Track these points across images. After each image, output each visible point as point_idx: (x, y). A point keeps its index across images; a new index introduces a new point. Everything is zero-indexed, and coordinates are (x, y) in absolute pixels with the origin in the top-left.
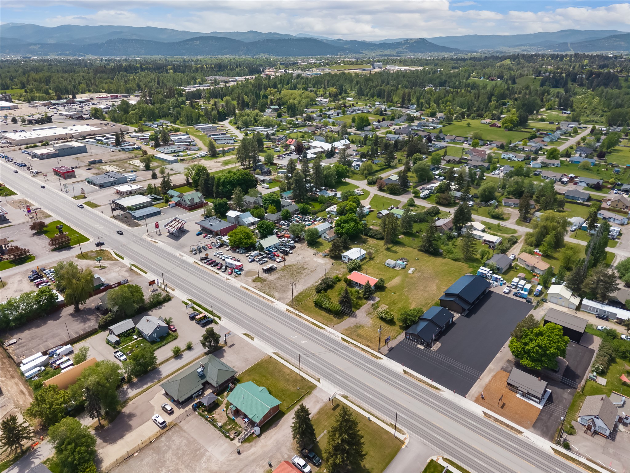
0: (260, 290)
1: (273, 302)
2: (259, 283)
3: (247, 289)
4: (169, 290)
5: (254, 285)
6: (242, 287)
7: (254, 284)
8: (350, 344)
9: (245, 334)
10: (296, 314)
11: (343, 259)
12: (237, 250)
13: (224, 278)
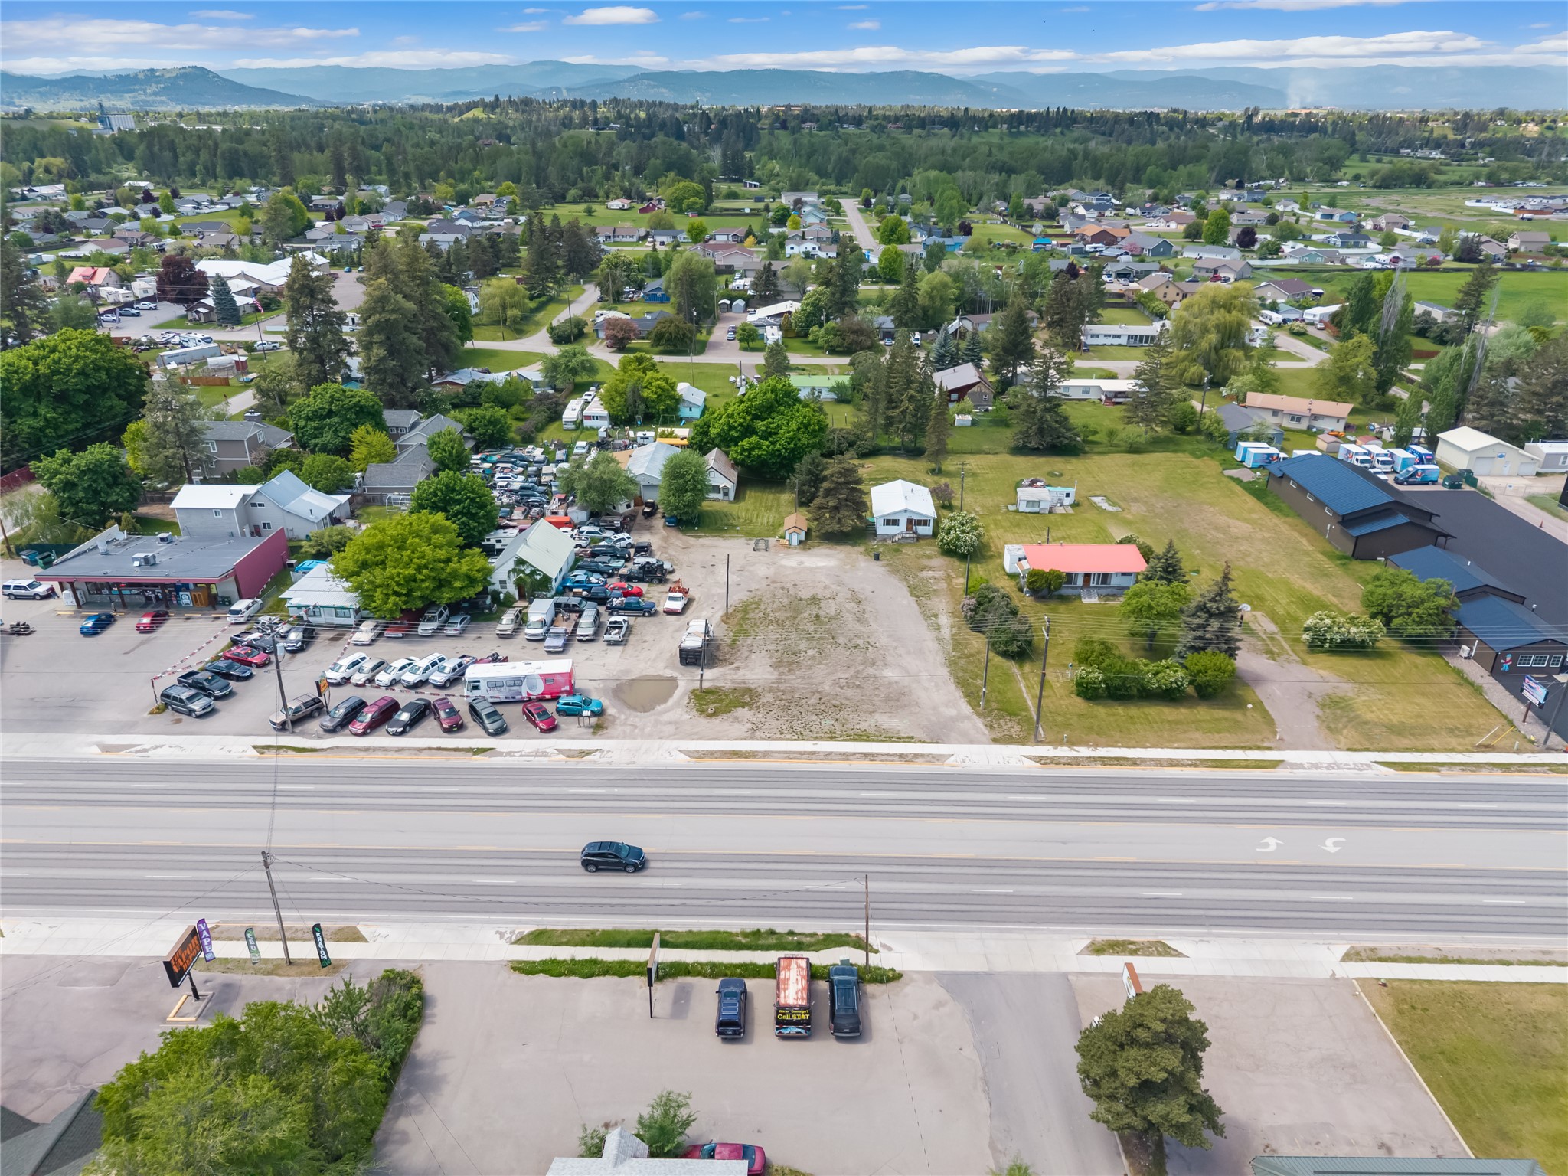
3: (739, 755)
4: (337, 951)
7: (730, 726)
8: (1444, 770)
9: (1098, 949)
10: (1104, 761)
11: (882, 530)
12: (425, 628)
13: (545, 754)
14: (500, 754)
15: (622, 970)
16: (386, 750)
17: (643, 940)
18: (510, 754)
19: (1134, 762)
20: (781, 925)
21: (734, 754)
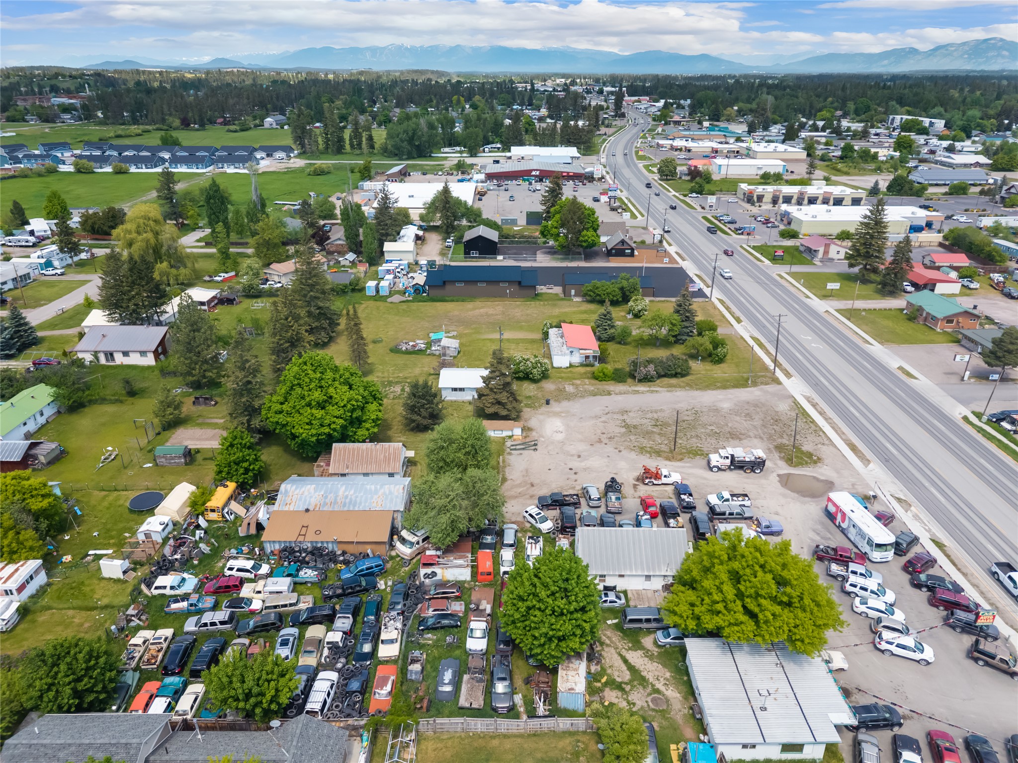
0: (818, 430)
1: (809, 399)
2: (807, 447)
3: (853, 448)
5: (824, 448)
6: (866, 461)
7: (825, 451)
9: (916, 378)
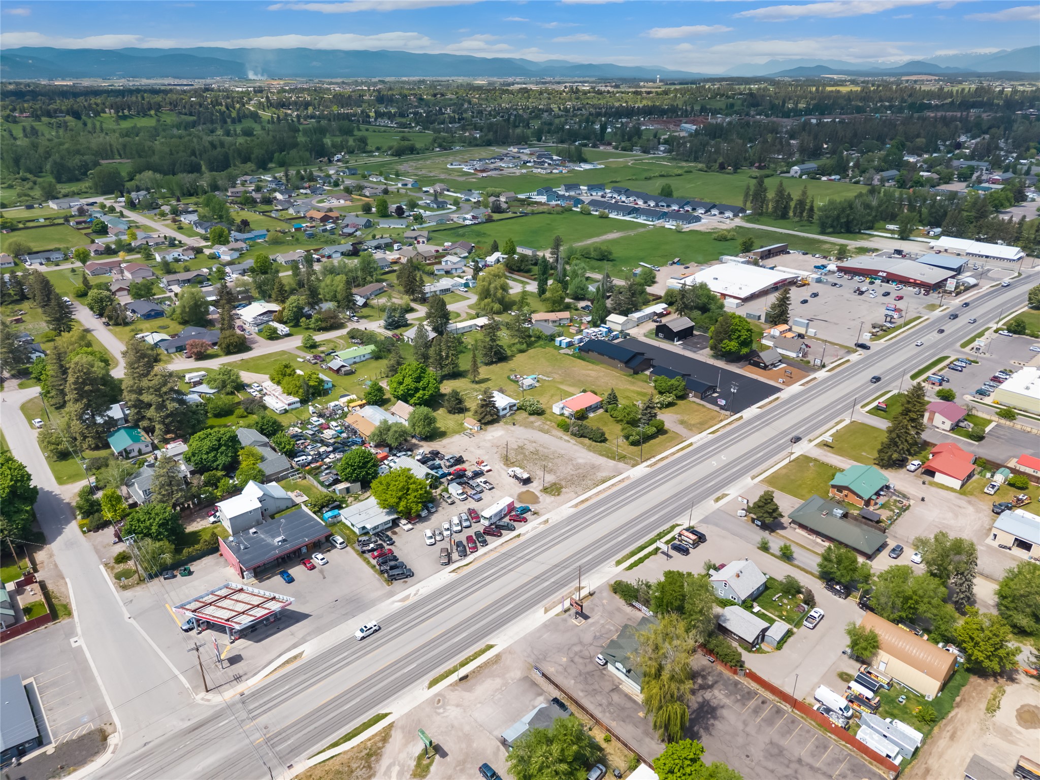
0: (590, 489)
1: (625, 479)
2: (566, 490)
5: (572, 494)
6: (574, 507)
7: (568, 495)
9: (717, 502)
11: (502, 413)
13: (536, 528)
14: (524, 534)
15: (647, 557)
16: (485, 554)
17: (642, 548)
18: (527, 532)
19: (666, 457)
20: (661, 530)
21: (583, 502)
